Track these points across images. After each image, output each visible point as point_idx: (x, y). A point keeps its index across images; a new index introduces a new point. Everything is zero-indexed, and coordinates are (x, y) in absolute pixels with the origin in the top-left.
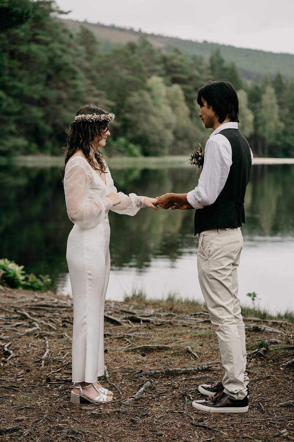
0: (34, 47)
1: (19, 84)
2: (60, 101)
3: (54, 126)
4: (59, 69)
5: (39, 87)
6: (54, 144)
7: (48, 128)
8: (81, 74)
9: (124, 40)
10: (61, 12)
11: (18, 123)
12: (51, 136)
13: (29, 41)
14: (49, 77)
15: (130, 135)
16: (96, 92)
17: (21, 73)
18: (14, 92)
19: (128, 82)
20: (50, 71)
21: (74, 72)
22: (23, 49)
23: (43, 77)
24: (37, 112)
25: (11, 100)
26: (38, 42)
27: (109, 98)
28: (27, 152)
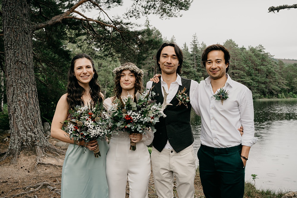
0: (262, 67)
1: (257, 78)
2: (270, 82)
3: (269, 89)
4: (270, 73)
5: (264, 78)
6: (269, 95)
7: (267, 90)
8: (278, 74)
9: (293, 63)
10: (271, 56)
11: (258, 89)
12: (268, 92)
13: (261, 65)
14: (267, 75)
15: (293, 91)
16: (283, 79)
17: (258, 75)
18: (256, 80)
19: (293, 75)
20: (267, 74)
21: (275, 73)
22: (259, 68)
23: (265, 75)
24: (263, 86)
25: (255, 83)
26: (263, 65)
27: (286, 80)
28: (260, 98)
